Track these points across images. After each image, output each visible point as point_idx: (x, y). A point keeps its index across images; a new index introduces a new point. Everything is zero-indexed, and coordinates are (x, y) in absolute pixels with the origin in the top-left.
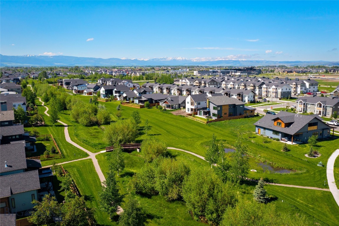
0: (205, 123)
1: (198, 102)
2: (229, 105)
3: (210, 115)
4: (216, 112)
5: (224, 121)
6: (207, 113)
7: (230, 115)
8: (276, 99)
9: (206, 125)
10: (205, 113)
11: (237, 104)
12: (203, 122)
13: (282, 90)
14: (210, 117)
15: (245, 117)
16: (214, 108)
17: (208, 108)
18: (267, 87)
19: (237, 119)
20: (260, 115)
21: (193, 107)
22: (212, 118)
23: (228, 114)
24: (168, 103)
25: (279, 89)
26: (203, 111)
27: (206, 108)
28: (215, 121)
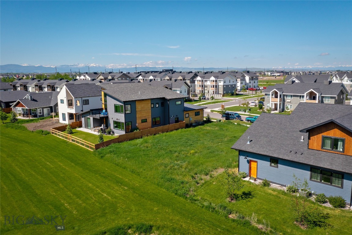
0: (91, 148)
1: (84, 99)
2: (152, 99)
3: (107, 126)
4: (121, 118)
5: (141, 140)
6: (103, 122)
7: (155, 124)
8: (217, 95)
9: (94, 153)
10: (98, 122)
11: (168, 97)
12: (86, 146)
13: (225, 82)
14: (109, 129)
15: (188, 126)
16: (117, 109)
17: (104, 111)
18: (202, 79)
19: (172, 131)
20: (212, 120)
21: (73, 111)
22: (113, 132)
23: (150, 120)
24: (22, 106)
25: (221, 81)
26: (92, 119)
27: (99, 111)
28: (120, 140)
